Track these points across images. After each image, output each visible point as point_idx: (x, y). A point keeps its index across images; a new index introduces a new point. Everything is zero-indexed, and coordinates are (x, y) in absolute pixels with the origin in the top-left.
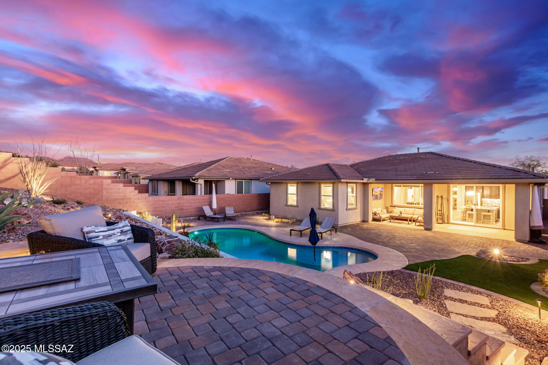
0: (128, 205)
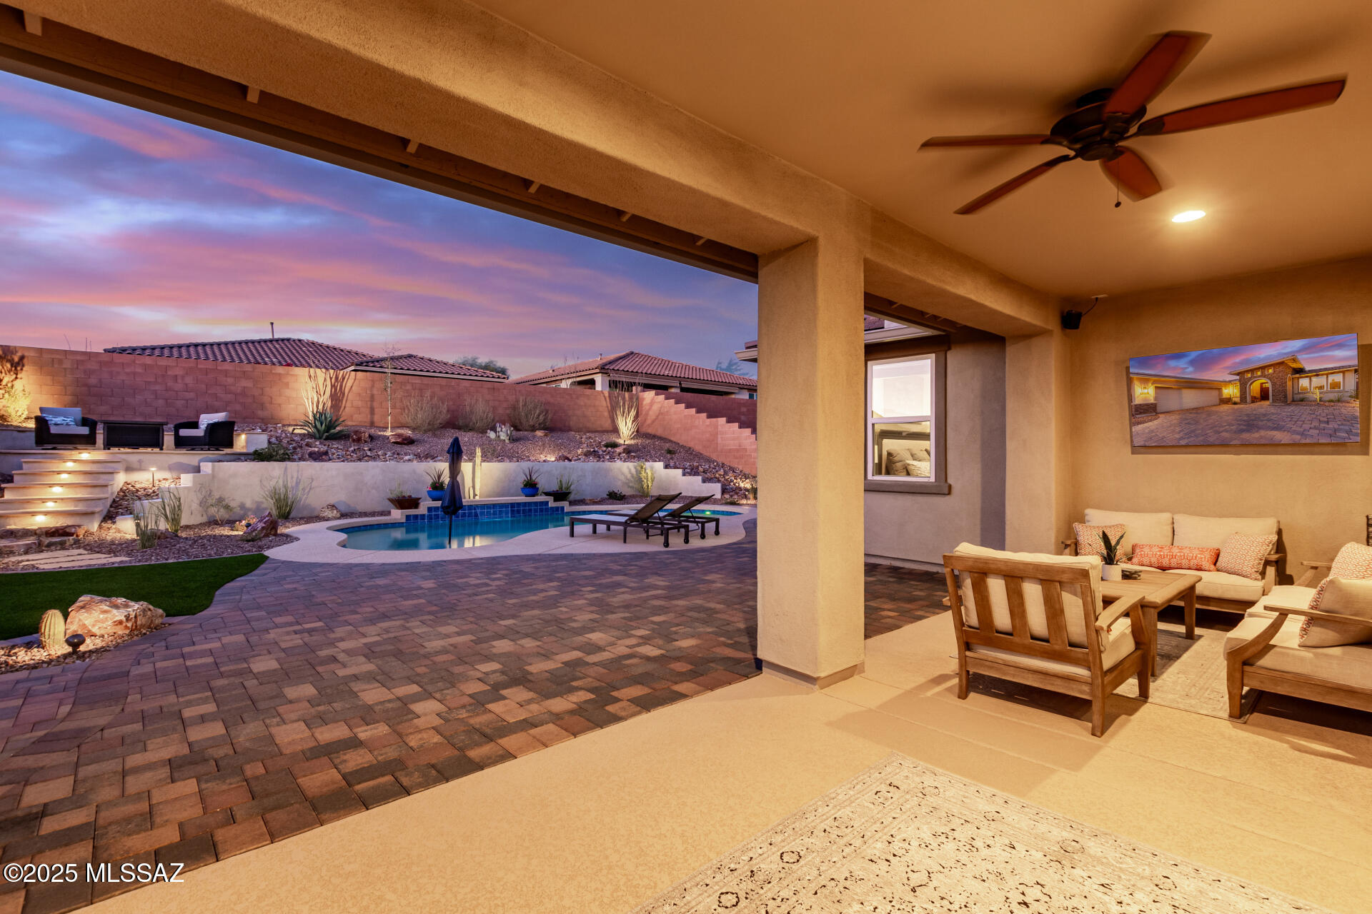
0: (743, 460)
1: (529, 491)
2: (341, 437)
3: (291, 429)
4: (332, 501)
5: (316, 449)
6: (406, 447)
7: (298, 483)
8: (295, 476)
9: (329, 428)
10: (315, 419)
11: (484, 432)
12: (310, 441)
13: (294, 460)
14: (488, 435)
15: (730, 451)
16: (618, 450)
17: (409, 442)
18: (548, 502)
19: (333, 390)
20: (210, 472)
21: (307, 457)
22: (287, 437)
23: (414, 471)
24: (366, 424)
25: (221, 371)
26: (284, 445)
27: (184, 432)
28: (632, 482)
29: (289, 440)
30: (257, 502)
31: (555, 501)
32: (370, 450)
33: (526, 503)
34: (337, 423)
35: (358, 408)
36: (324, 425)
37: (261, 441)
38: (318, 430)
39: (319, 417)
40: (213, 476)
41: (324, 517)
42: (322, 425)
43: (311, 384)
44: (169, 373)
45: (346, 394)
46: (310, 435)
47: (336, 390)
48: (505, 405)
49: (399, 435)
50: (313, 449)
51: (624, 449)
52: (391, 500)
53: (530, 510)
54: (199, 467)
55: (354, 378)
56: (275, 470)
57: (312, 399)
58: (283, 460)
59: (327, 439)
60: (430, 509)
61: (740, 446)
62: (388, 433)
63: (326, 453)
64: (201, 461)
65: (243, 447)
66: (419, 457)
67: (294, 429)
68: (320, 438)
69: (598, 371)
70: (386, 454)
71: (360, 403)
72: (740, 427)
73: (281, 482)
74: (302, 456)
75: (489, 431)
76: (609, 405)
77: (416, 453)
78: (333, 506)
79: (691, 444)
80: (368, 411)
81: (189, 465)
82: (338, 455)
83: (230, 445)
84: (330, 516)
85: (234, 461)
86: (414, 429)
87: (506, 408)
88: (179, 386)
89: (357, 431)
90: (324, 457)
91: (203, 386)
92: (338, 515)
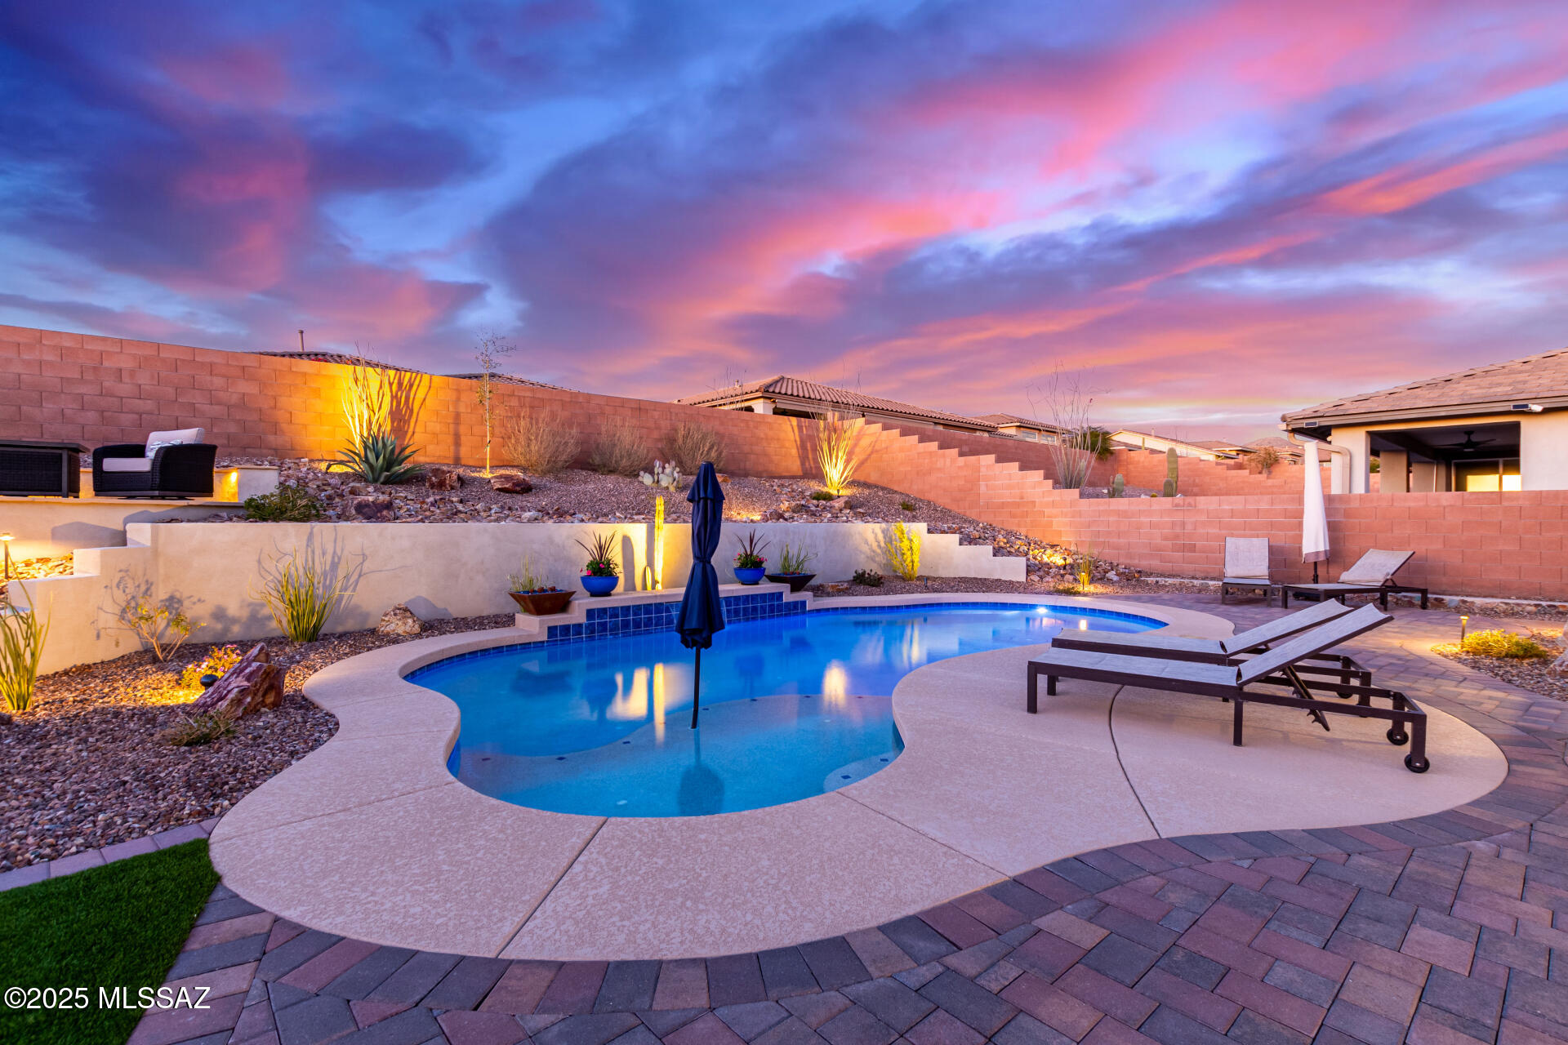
0: (1028, 520)
1: (748, 574)
2: (413, 478)
3: (323, 466)
4: (402, 599)
5: (371, 499)
6: (519, 497)
7: (334, 566)
8: (330, 551)
9: (390, 464)
10: (366, 447)
11: (634, 475)
12: (358, 485)
13: (327, 519)
14: (640, 479)
15: (1003, 505)
16: (837, 504)
17: (524, 488)
18: (781, 594)
19: (394, 404)
20: (148, 543)
21: (354, 512)
22: (316, 478)
23: (551, 540)
24: (447, 461)
25: (203, 364)
26: (311, 491)
27: (112, 464)
28: (878, 555)
29: (319, 483)
30: (250, 605)
31: (793, 590)
32: (461, 501)
33: (747, 596)
34: (402, 457)
35: (435, 434)
36: (382, 457)
37: (267, 482)
38: (371, 466)
39: (373, 444)
40: (155, 551)
41: (388, 634)
42: (377, 459)
43: (356, 391)
44: (106, 364)
45: (415, 411)
46: (358, 477)
47: (399, 403)
48: (656, 435)
49: (508, 478)
50: (366, 498)
51: (846, 503)
52: (516, 597)
53: (755, 609)
54: (124, 532)
55: (428, 384)
56: (288, 536)
57: (360, 417)
58: (305, 518)
59: (386, 482)
60: (590, 613)
61: (1022, 498)
62: (487, 474)
63: (389, 506)
64: (127, 520)
65: (233, 495)
66: (545, 513)
67: (329, 467)
68: (375, 480)
69: (759, 394)
70: (490, 509)
71: (438, 428)
72: (1021, 469)
73: (300, 562)
74: (344, 510)
75: (642, 473)
76: (798, 439)
77: (539, 508)
78: (406, 610)
79: (931, 496)
80: (450, 439)
81: (107, 529)
82: (408, 510)
83: (208, 490)
84: (400, 631)
85: (205, 520)
86: (524, 470)
87: (660, 440)
88: (125, 388)
89: (438, 470)
90: (385, 513)
91: (171, 391)
92: (417, 629)
